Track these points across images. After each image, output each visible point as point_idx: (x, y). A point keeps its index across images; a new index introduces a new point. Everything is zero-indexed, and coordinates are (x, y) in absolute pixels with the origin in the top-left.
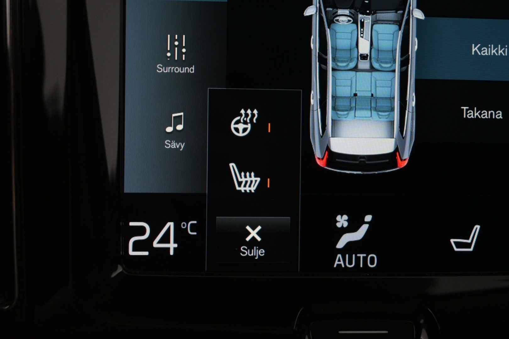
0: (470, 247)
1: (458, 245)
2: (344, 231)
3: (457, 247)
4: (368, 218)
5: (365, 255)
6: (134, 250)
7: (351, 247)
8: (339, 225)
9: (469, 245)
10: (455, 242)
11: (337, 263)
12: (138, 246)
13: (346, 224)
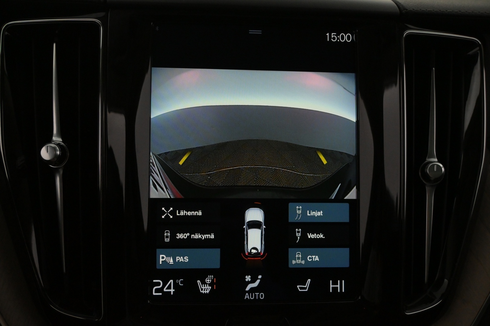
0: (306, 289)
1: (301, 288)
2: (249, 283)
3: (300, 289)
4: (260, 277)
5: (259, 293)
6: (155, 293)
7: (252, 290)
8: (247, 280)
9: (305, 288)
10: (299, 287)
11: (246, 297)
12: (157, 291)
13: (250, 280)
